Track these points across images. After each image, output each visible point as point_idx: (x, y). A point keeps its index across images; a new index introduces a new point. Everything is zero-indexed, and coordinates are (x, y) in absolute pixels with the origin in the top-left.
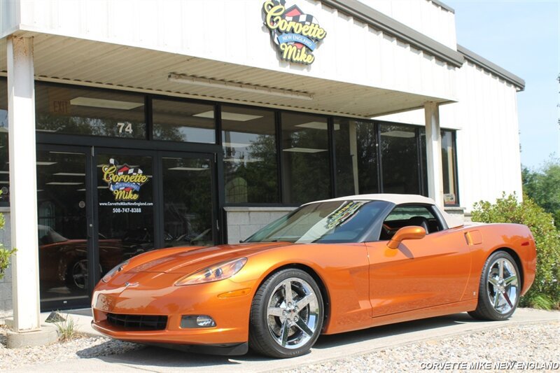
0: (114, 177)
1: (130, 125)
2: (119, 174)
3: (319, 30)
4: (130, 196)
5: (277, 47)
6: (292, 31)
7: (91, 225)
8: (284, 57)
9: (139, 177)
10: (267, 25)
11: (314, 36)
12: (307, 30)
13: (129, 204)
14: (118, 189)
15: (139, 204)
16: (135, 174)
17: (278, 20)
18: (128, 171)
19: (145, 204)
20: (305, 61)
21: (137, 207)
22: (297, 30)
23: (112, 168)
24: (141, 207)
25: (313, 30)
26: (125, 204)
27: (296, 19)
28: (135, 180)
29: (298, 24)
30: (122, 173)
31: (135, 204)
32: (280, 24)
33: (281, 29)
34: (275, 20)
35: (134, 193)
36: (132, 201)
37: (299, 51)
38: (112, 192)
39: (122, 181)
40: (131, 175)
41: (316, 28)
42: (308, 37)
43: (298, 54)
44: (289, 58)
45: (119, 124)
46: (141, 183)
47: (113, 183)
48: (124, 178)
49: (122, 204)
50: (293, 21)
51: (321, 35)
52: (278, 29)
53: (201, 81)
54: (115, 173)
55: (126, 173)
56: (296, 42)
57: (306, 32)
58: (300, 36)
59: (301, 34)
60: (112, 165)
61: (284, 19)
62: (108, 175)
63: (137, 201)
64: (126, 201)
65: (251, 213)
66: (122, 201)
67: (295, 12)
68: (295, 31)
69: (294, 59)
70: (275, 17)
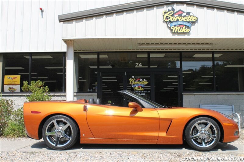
0: (134, 82)
1: (141, 63)
2: (136, 81)
3: (193, 18)
4: (140, 89)
5: (170, 28)
6: (178, 20)
7: (124, 99)
8: (173, 32)
9: (145, 82)
10: (164, 20)
11: (191, 21)
12: (186, 19)
13: (140, 92)
14: (136, 87)
15: (144, 92)
16: (142, 81)
17: (170, 17)
18: (140, 80)
19: (147, 92)
20: (185, 32)
21: (143, 93)
22: (180, 20)
23: (133, 79)
24: (145, 93)
25: (190, 18)
26: (138, 92)
27: (180, 15)
28: (143, 83)
29: (181, 17)
30: (137, 81)
31: (142, 92)
32: (171, 19)
33: (171, 20)
34: (168, 17)
35: (142, 88)
36: (141, 91)
37: (181, 28)
38: (133, 88)
39: (137, 84)
40: (141, 81)
41: (192, 17)
42: (187, 22)
43: (181, 30)
44: (176, 32)
45: (136, 63)
46: (145, 84)
47: (134, 85)
48: (138, 82)
49: (137, 92)
50: (178, 16)
51: (194, 20)
52: (170, 21)
53: (157, 45)
54: (134, 81)
55: (139, 81)
56: (180, 25)
57: (186, 20)
58: (182, 22)
59: (183, 21)
60: (133, 78)
61: (174, 16)
62: (131, 82)
63: (143, 91)
64: (139, 91)
65: (196, 95)
66: (137, 91)
67: (180, 13)
68: (179, 20)
69: (178, 32)
70: (168, 16)
